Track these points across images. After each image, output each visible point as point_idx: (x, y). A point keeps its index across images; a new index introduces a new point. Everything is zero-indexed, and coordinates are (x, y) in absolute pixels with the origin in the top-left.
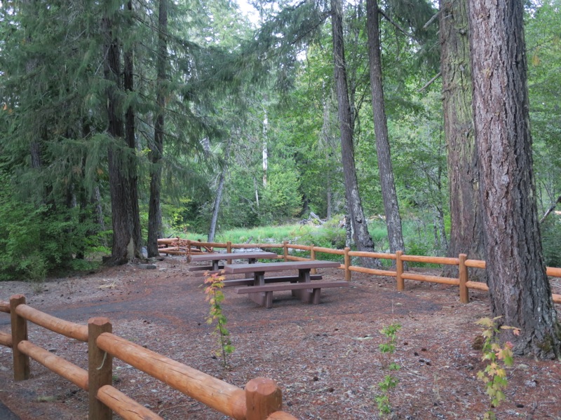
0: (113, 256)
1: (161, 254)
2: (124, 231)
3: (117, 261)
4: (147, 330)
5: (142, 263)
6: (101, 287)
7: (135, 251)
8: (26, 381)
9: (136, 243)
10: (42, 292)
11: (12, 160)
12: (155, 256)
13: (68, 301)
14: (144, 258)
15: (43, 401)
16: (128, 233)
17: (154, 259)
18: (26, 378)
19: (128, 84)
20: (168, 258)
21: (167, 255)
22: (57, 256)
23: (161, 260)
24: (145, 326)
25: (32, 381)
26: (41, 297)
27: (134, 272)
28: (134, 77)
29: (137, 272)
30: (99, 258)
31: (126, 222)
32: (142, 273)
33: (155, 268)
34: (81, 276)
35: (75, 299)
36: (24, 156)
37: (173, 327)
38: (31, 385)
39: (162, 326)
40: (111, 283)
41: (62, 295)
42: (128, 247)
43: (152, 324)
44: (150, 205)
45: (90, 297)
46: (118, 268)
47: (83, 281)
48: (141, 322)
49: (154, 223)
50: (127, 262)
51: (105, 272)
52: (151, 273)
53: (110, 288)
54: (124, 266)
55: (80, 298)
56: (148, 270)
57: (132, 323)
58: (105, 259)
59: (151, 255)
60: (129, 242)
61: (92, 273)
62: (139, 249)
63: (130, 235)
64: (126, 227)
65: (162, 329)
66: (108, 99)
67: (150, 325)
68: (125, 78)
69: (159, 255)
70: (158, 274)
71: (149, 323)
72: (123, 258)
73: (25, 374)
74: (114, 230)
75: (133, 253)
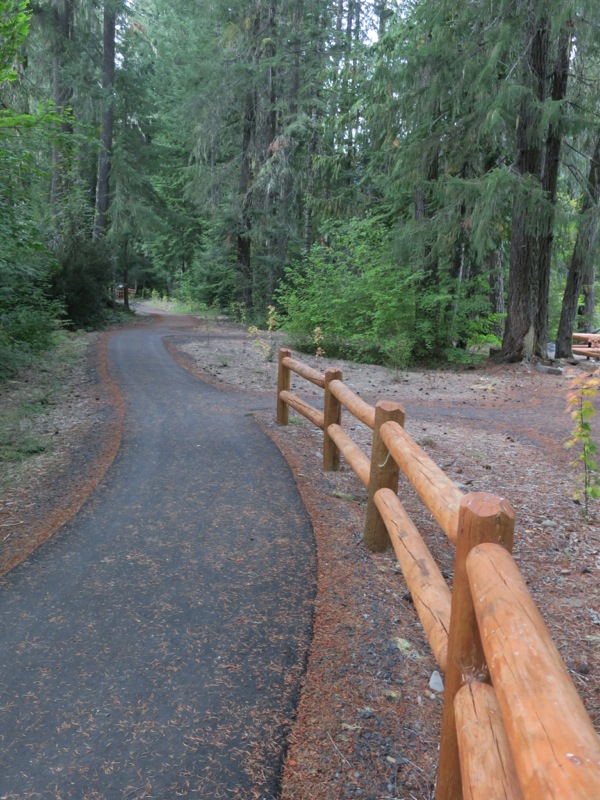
0: (504, 349)
1: (576, 357)
2: (522, 315)
3: (508, 356)
4: (505, 449)
5: (543, 364)
6: (474, 387)
7: (536, 346)
8: (333, 473)
9: (538, 334)
10: (400, 382)
11: (393, 210)
12: (566, 357)
13: (425, 397)
14: (547, 357)
15: (338, 497)
16: (528, 319)
17: (562, 360)
18: (335, 470)
19: (559, 91)
20: (588, 363)
21: (588, 359)
22: (429, 339)
23: (574, 364)
24: (506, 443)
25: (339, 473)
26: (396, 387)
27: (528, 375)
28: (569, 78)
29: (532, 375)
30: (486, 350)
31: (527, 302)
32: (538, 377)
33: (560, 373)
34: (456, 371)
35: (434, 396)
36: (407, 205)
37: (543, 451)
38: (336, 478)
39: (529, 448)
40: (488, 385)
41: (421, 389)
42: (525, 338)
43: (516, 444)
44: (569, 280)
45: (454, 396)
46: (507, 367)
47: (455, 377)
48: (503, 438)
49: (570, 308)
50: (521, 360)
51: (488, 370)
52: (552, 380)
53: (485, 390)
54: (516, 365)
55: (441, 396)
56: (548, 375)
57: (490, 437)
58: (493, 352)
59: (559, 354)
60: (527, 331)
61: (471, 368)
62: (542, 344)
63: (530, 322)
64: (525, 309)
65: (526, 452)
66: (518, 116)
67: (513, 444)
68: (555, 83)
69: (572, 357)
70: (561, 382)
71: (512, 441)
72: (517, 353)
73: (334, 464)
74: (508, 312)
75: (531, 349)
